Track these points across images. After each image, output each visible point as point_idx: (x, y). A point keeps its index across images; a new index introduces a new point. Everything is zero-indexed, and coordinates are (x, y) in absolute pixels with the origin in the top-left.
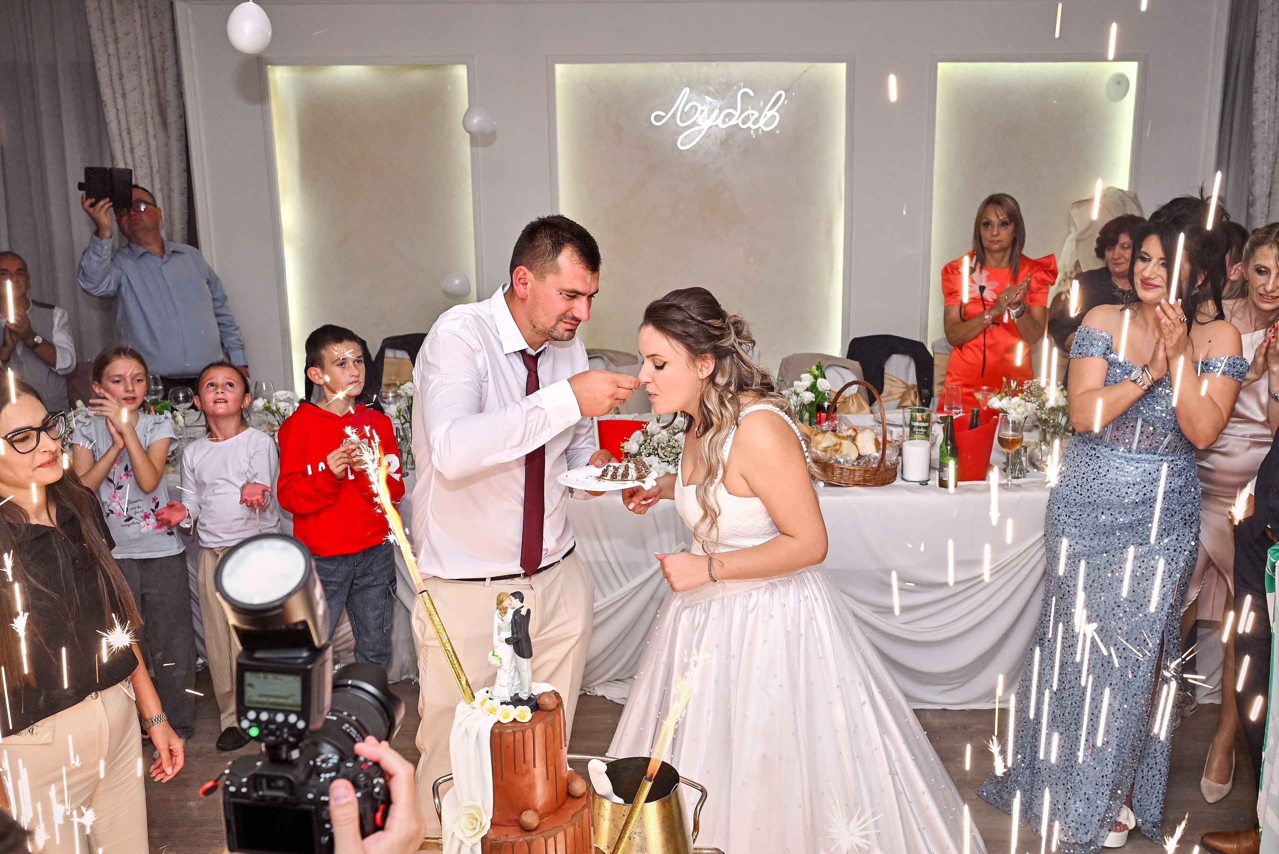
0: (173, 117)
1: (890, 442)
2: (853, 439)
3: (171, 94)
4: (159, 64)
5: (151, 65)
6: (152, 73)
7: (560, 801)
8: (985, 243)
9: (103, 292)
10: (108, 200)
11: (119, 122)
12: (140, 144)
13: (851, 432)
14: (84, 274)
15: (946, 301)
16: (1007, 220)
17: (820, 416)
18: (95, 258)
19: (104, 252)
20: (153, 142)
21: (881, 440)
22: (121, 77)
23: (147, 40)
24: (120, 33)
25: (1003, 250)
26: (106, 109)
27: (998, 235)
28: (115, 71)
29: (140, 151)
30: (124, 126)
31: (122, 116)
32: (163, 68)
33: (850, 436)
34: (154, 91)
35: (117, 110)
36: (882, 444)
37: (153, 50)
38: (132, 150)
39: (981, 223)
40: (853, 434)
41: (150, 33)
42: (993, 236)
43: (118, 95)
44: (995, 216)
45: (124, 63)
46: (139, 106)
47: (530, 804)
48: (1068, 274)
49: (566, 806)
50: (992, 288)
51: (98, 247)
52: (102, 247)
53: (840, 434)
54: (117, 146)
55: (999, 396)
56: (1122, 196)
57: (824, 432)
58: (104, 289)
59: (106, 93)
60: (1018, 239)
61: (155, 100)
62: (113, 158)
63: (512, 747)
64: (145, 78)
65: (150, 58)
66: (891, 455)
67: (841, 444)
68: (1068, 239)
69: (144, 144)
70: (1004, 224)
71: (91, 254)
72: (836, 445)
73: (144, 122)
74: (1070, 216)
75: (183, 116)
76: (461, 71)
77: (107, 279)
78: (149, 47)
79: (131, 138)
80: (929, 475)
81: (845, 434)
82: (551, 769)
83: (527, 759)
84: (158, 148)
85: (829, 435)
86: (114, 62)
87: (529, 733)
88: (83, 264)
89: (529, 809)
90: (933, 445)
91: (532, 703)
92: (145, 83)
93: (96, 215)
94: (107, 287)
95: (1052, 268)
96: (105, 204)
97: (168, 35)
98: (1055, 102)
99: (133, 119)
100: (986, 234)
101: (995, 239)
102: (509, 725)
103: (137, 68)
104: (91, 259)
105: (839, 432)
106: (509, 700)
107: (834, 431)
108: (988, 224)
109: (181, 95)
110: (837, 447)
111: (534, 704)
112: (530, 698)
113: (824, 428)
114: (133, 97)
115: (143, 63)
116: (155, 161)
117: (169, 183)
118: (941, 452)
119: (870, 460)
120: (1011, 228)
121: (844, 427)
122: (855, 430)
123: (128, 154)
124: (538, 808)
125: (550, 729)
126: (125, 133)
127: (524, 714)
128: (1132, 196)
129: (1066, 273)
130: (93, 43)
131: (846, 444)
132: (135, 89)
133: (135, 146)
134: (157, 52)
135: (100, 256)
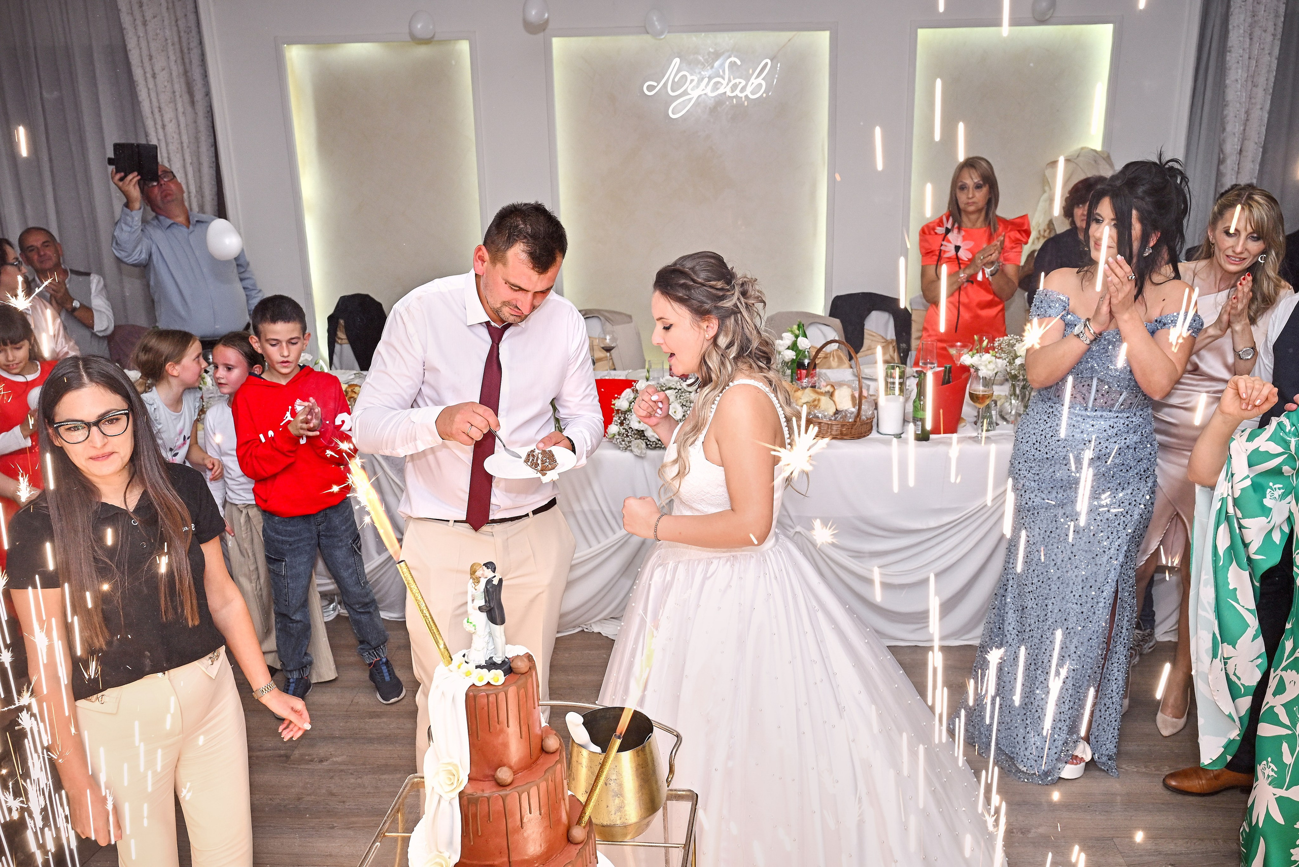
0: (199, 96)
1: (866, 397)
2: (831, 395)
3: (196, 74)
4: (185, 45)
5: (177, 46)
6: (179, 54)
7: (534, 758)
8: (962, 206)
9: (136, 260)
10: (136, 174)
11: (151, 100)
12: (171, 121)
13: (829, 388)
14: (117, 244)
15: (923, 261)
16: (981, 182)
17: (801, 373)
18: (125, 228)
19: (135, 223)
20: (182, 119)
21: (857, 395)
22: (151, 58)
23: (173, 22)
24: (148, 16)
25: (979, 211)
26: (138, 88)
27: (973, 198)
28: (145, 53)
29: (171, 128)
30: (155, 104)
31: (153, 95)
32: (189, 49)
33: (829, 392)
34: (181, 70)
35: (149, 89)
36: (858, 401)
37: (179, 32)
38: (164, 127)
39: (957, 186)
40: (831, 390)
41: (176, 16)
42: (969, 198)
43: (149, 75)
44: (971, 179)
45: (153, 45)
46: (169, 85)
47: (505, 761)
48: (1042, 233)
49: (541, 761)
50: (968, 247)
51: (129, 218)
52: (133, 218)
53: (819, 390)
54: (149, 123)
55: (971, 353)
56: (1095, 156)
57: (804, 388)
58: (136, 257)
59: (138, 73)
60: (992, 199)
61: (182, 80)
62: (147, 135)
63: (486, 708)
64: (173, 58)
65: (176, 39)
66: (867, 410)
67: (819, 400)
68: (1042, 199)
69: (174, 121)
70: (978, 187)
71: (123, 225)
72: (814, 401)
73: (174, 101)
74: (1044, 175)
75: (208, 94)
76: (464, 47)
77: (139, 248)
78: (175, 29)
79: (162, 116)
80: (903, 429)
81: (824, 390)
82: (524, 729)
83: (500, 719)
84: (187, 125)
85: (808, 390)
86: (143, 44)
87: (502, 696)
88: (115, 234)
89: (504, 765)
90: (907, 400)
91: (506, 667)
92: (172, 63)
93: (126, 188)
94: (140, 255)
95: (1025, 227)
96: (133, 178)
97: (192, 17)
98: (1032, 65)
99: (164, 98)
100: (962, 198)
101: (970, 201)
102: (483, 688)
103: (165, 49)
104: (122, 230)
105: (819, 388)
106: (484, 664)
107: (813, 387)
108: (963, 188)
109: (205, 75)
110: (816, 403)
111: (508, 667)
112: (504, 662)
113: (804, 385)
114: (162, 77)
115: (170, 44)
116: (185, 138)
117: (198, 158)
118: (915, 407)
119: (846, 415)
120: (985, 190)
121: (823, 383)
122: (832, 386)
123: (160, 131)
124: (512, 764)
125: (522, 691)
126: (156, 111)
127: (497, 677)
128: (1105, 155)
129: (1039, 231)
130: (124, 26)
131: (825, 400)
132: (163, 70)
133: (166, 122)
134: (182, 34)
135: (131, 227)
